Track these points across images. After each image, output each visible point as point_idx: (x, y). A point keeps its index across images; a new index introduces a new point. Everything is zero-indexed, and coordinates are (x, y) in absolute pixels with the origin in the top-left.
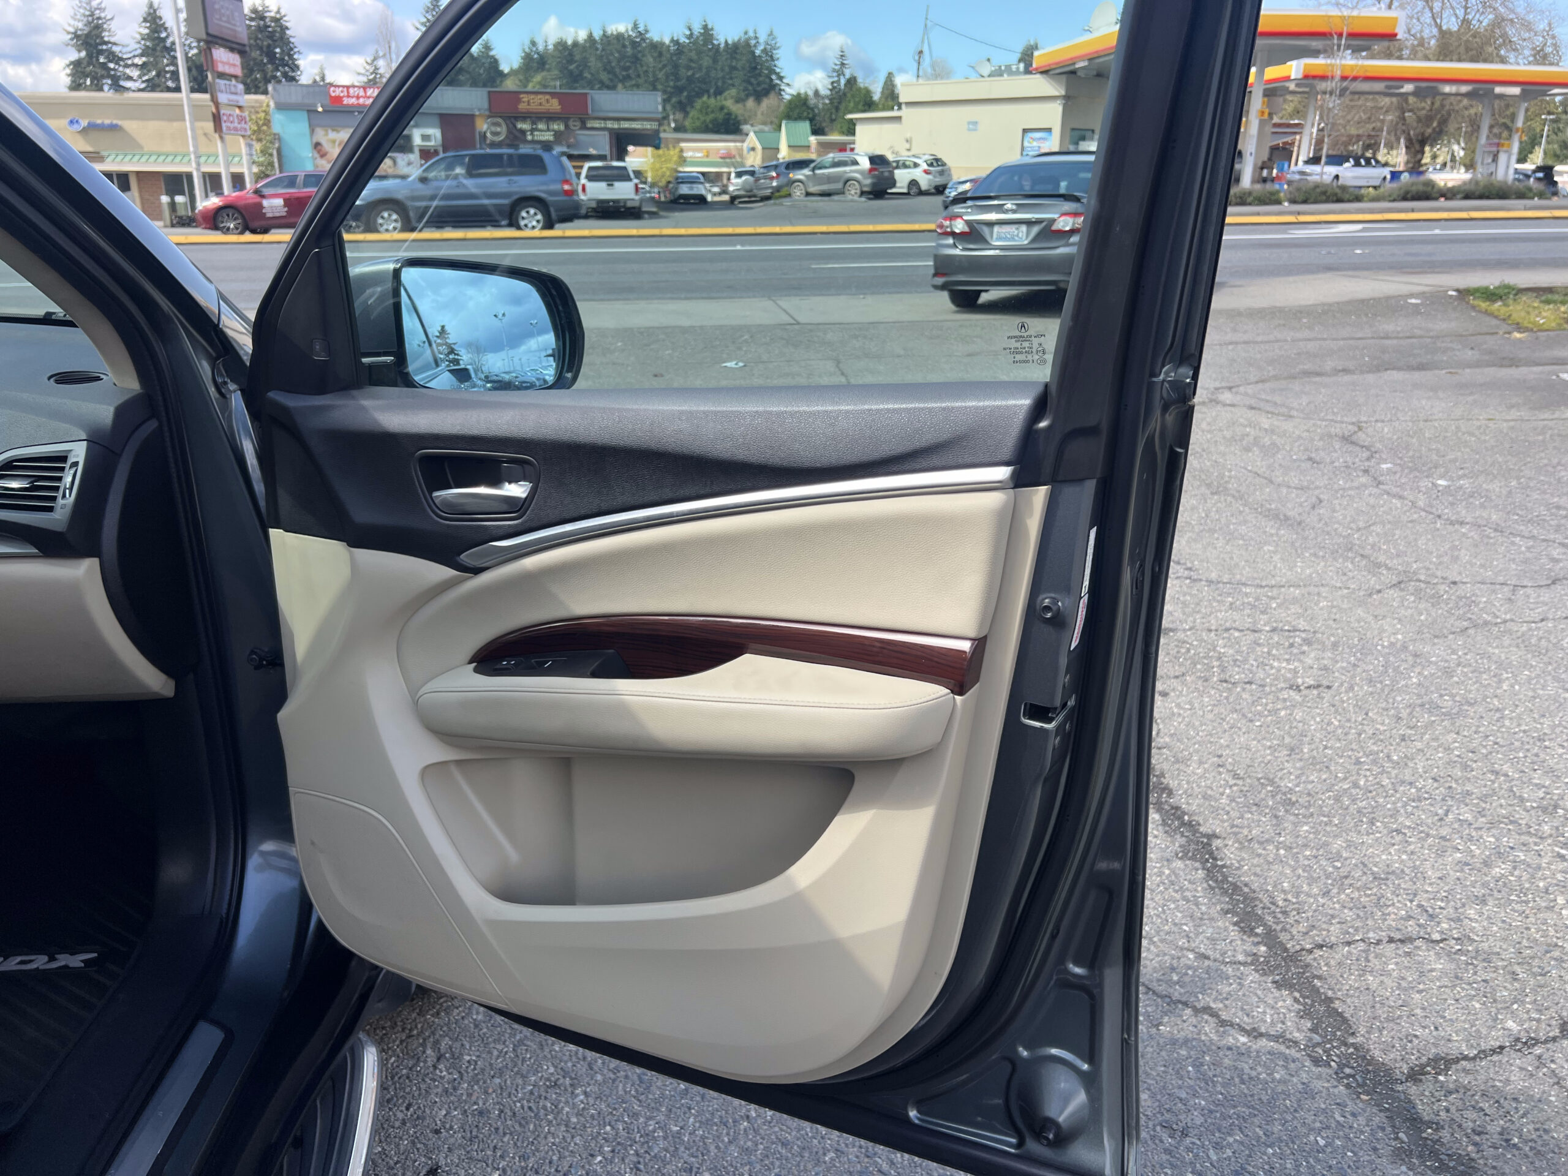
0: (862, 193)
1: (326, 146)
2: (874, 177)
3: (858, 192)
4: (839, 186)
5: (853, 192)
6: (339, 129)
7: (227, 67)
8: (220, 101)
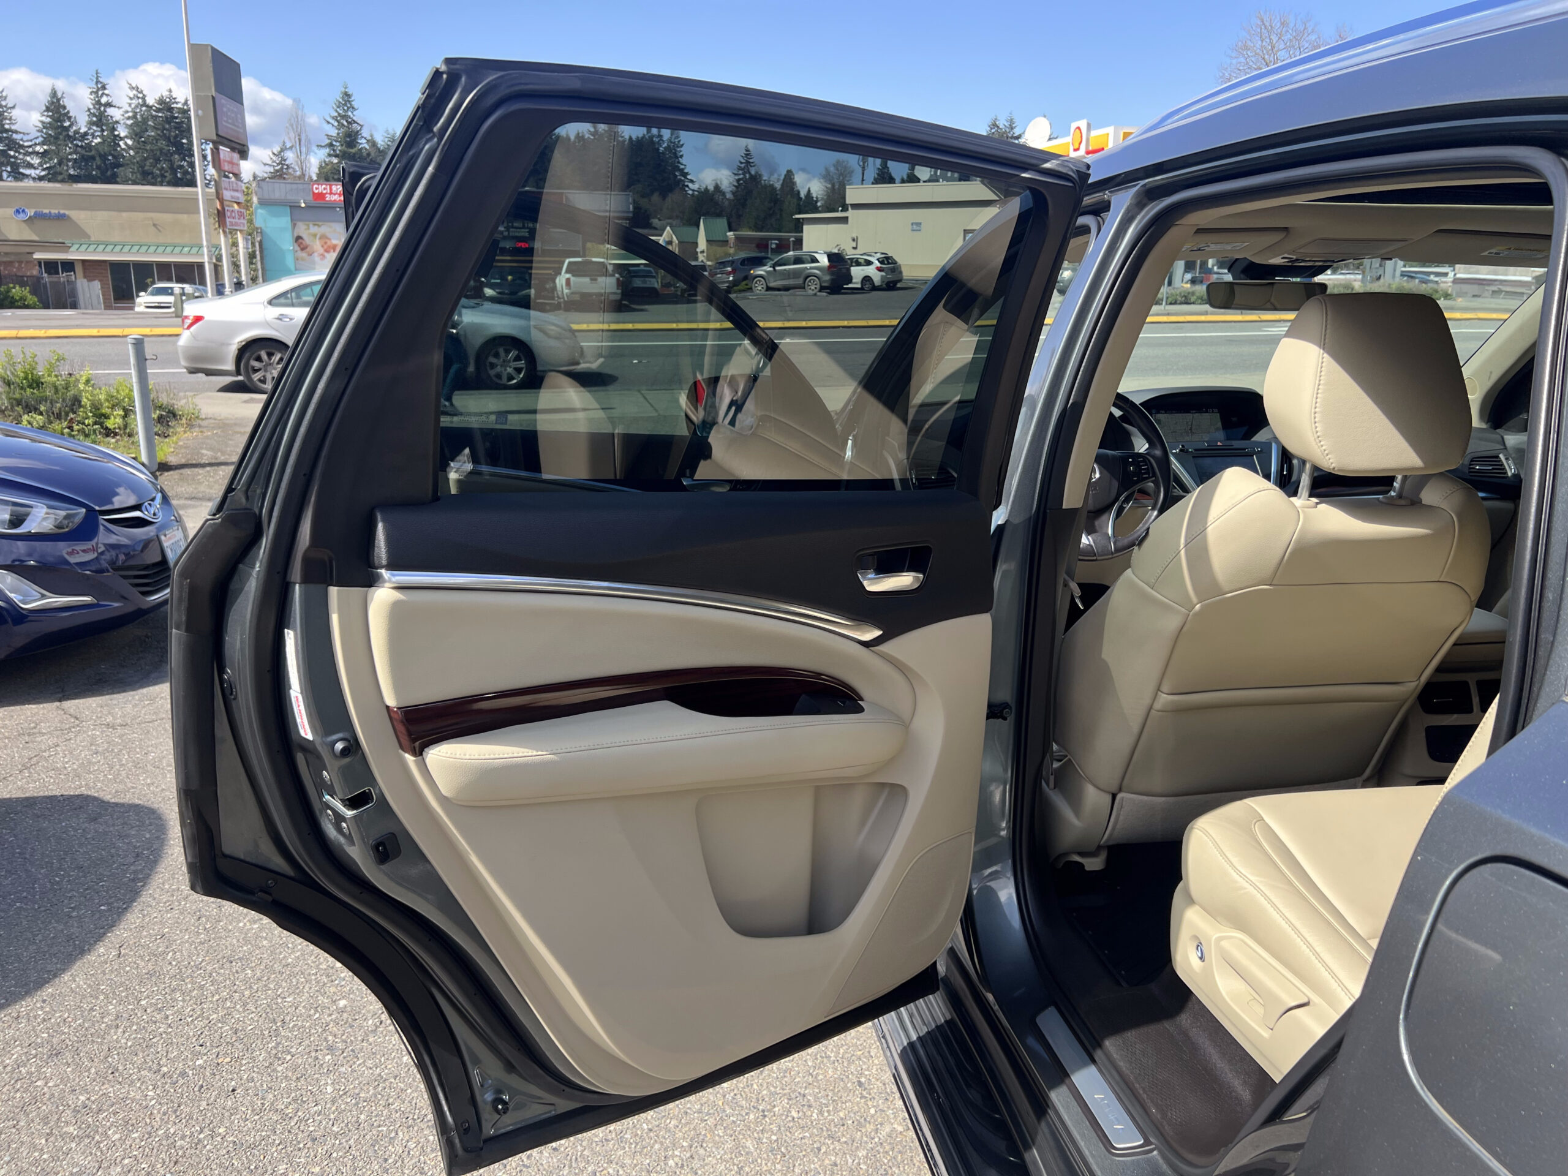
0: (822, 289)
1: (307, 240)
2: (832, 274)
3: (818, 287)
4: (800, 281)
5: (813, 287)
6: (320, 223)
7: (230, 165)
8: (225, 198)
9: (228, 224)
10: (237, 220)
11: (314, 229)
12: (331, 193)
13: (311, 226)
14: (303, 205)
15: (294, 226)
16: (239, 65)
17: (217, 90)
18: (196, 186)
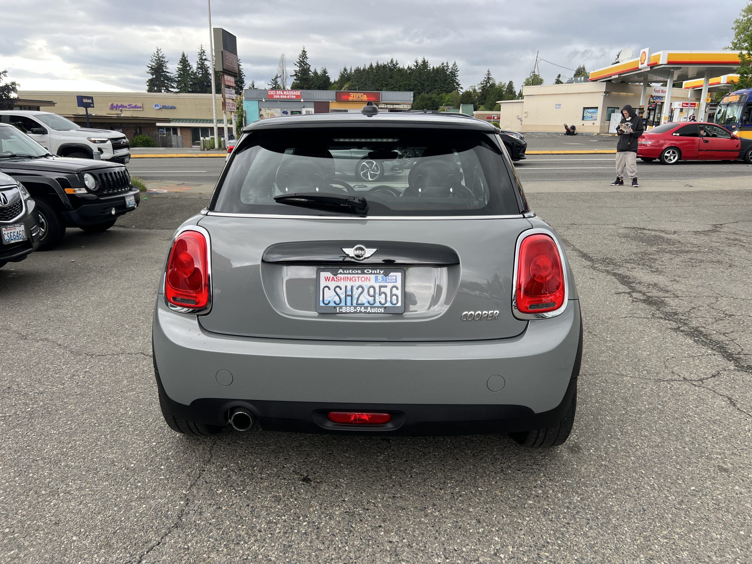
1: (265, 116)
6: (271, 108)
7: (229, 83)
8: (226, 97)
9: (227, 109)
10: (231, 107)
11: (268, 111)
12: (276, 95)
13: (267, 110)
14: (264, 100)
15: (260, 110)
16: (235, 37)
17: (223, 49)
18: (211, 93)
